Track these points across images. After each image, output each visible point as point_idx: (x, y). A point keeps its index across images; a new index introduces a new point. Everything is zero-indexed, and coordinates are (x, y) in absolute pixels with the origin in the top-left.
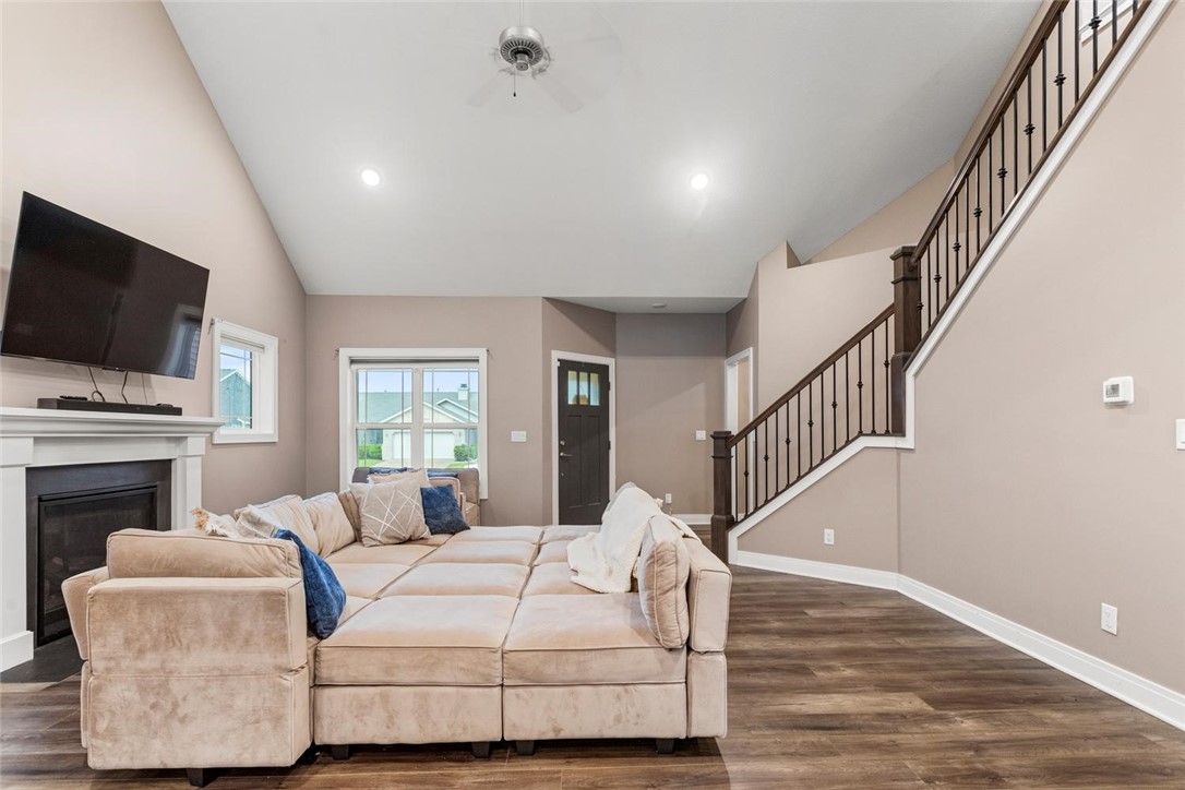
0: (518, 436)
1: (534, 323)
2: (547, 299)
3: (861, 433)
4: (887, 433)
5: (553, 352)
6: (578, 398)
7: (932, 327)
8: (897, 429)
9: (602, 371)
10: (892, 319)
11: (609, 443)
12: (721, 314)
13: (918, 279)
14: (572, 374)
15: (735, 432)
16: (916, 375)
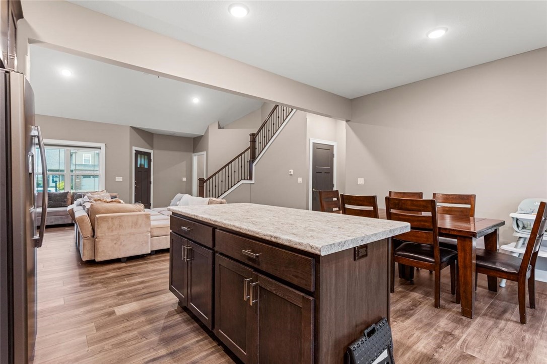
0: (119, 179)
1: (127, 136)
2: (131, 127)
3: (241, 179)
4: (248, 179)
5: (133, 147)
6: (141, 165)
7: (259, 155)
8: (251, 179)
9: (149, 154)
10: (249, 150)
11: (151, 182)
12: (192, 138)
13: (255, 141)
14: (139, 156)
15: (205, 179)
16: (255, 165)
